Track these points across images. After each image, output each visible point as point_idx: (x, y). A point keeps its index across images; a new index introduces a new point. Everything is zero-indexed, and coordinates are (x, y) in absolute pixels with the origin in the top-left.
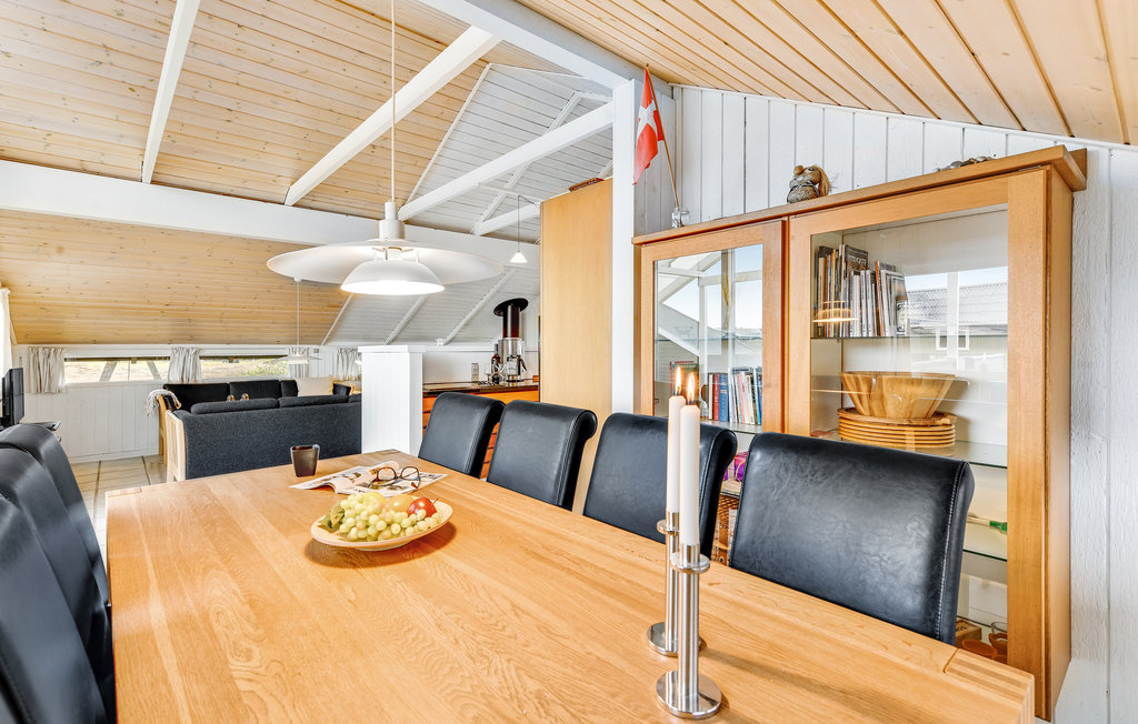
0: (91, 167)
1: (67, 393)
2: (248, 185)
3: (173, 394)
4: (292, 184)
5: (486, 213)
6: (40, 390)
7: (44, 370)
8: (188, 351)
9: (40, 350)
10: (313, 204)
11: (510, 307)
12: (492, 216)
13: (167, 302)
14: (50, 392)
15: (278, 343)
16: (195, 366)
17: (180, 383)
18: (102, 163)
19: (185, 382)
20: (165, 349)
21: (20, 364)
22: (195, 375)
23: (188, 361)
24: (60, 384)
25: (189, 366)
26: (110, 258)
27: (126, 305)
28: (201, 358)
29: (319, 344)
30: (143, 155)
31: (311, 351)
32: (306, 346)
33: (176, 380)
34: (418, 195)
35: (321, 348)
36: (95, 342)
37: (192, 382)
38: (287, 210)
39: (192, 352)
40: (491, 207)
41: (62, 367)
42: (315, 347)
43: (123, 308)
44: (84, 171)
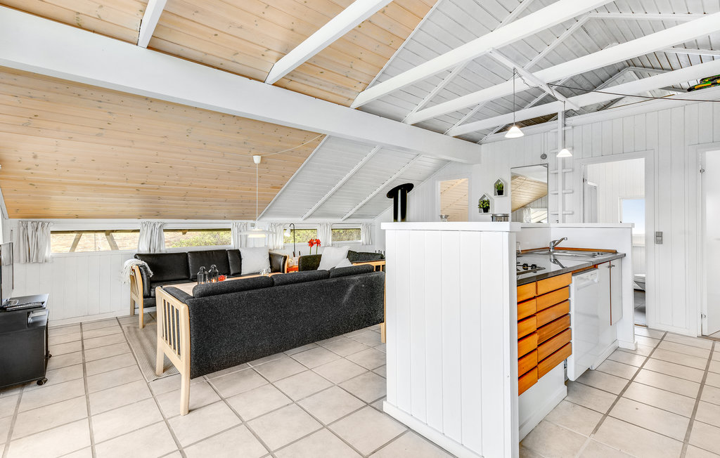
0: (87, 22)
1: (53, 262)
2: (236, 58)
3: (146, 264)
4: (278, 59)
5: (422, 104)
6: (29, 259)
7: (32, 242)
8: (154, 225)
9: (29, 223)
10: (291, 85)
11: (400, 191)
12: (425, 107)
13: (143, 180)
14: (37, 262)
15: (225, 218)
16: (160, 238)
17: (148, 253)
18: (99, 18)
19: (152, 252)
20: (136, 224)
21: (11, 239)
22: (159, 246)
23: (154, 234)
24: (46, 255)
25: (156, 238)
26: (98, 135)
27: (108, 183)
28: (165, 230)
29: (255, 219)
30: (143, 11)
31: (249, 225)
32: (245, 221)
33: (144, 249)
34: (378, 81)
35: (257, 222)
36: (77, 217)
37: (157, 252)
38: (266, 88)
39: (157, 226)
40: (428, 98)
41: (48, 239)
42: (252, 221)
43: (105, 185)
44: (80, 27)
